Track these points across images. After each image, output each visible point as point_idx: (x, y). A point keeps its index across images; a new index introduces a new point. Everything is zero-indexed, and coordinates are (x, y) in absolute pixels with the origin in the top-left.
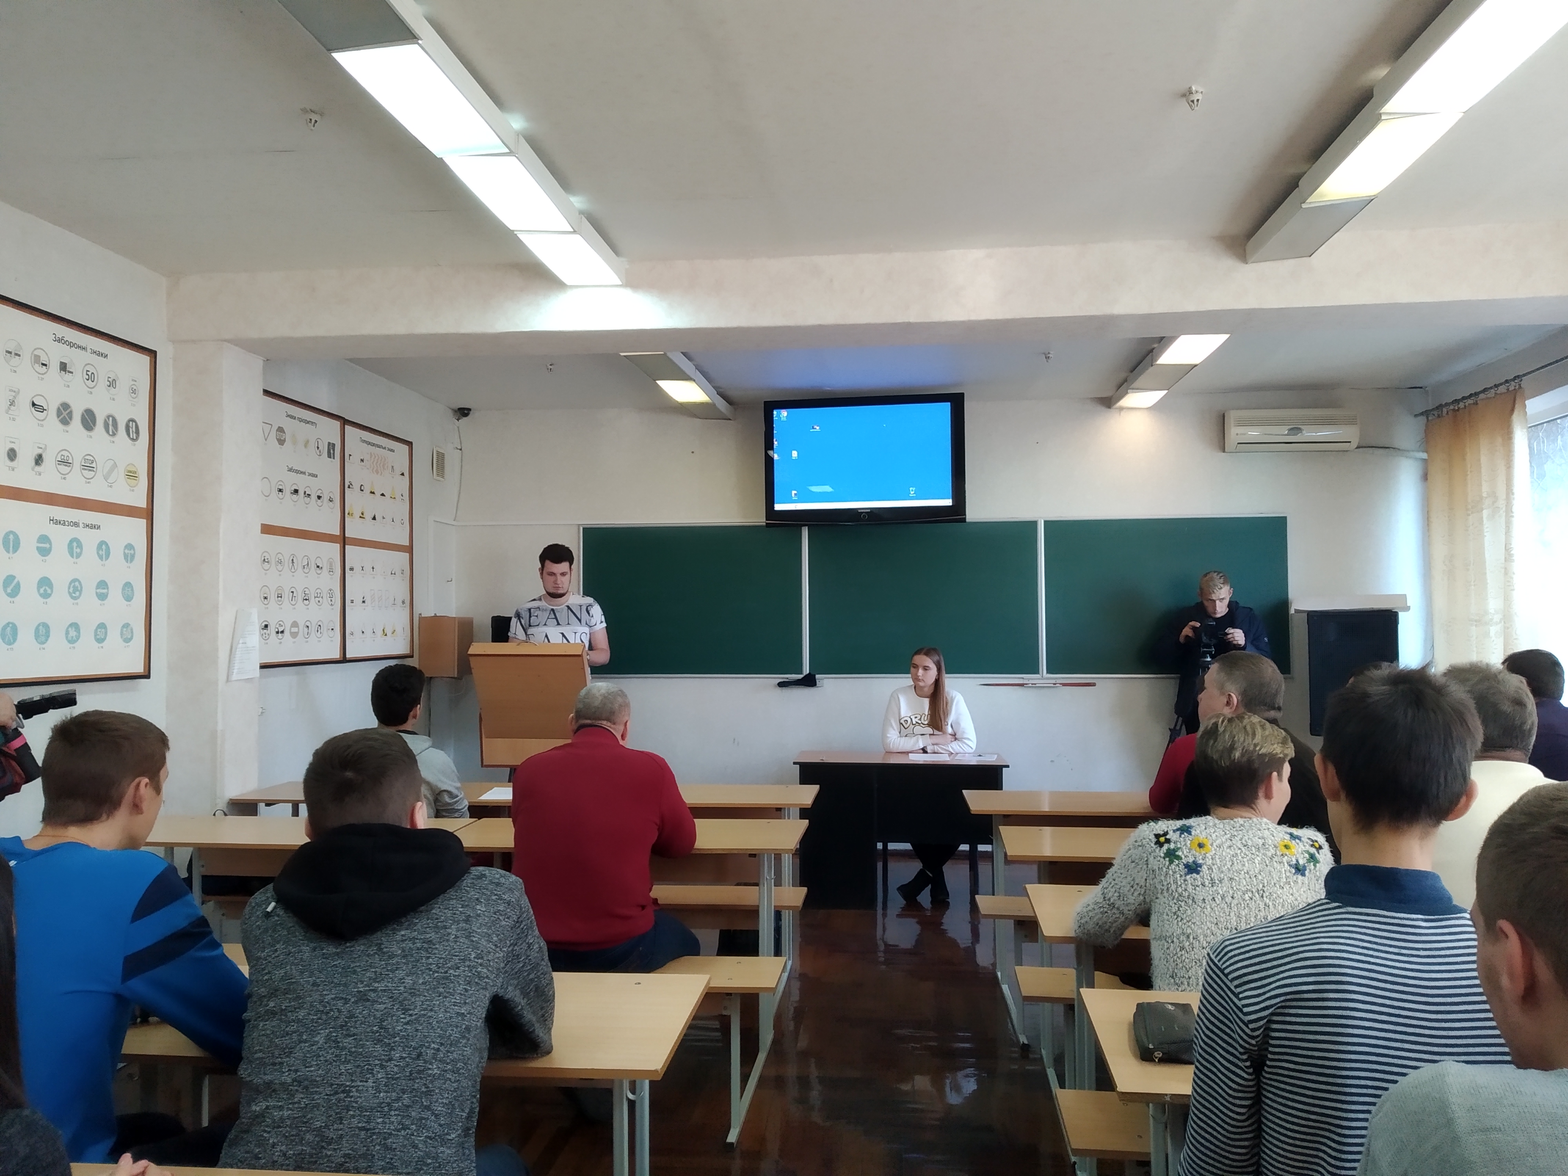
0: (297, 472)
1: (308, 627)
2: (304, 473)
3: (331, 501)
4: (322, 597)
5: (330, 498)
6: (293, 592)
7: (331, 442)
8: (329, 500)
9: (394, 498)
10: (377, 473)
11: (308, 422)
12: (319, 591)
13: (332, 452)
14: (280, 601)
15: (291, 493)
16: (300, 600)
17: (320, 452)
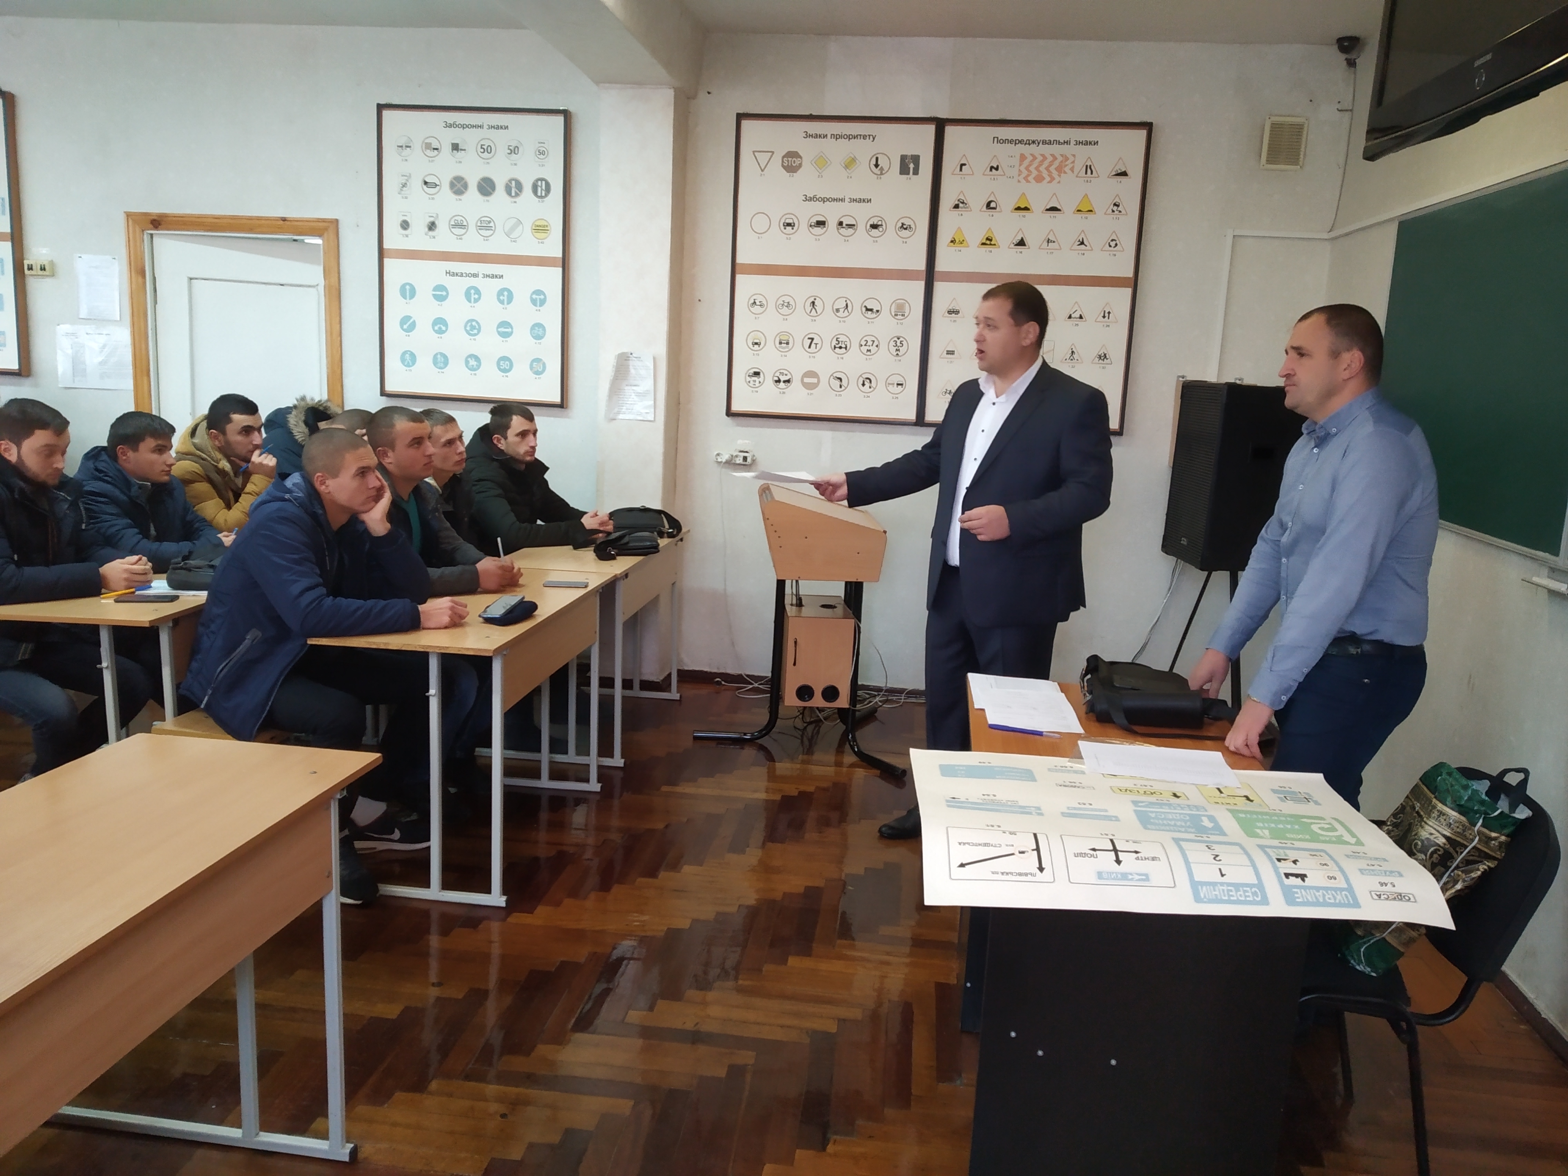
0: (824, 200)
1: (840, 379)
2: (842, 200)
3: (906, 229)
4: (877, 346)
5: (903, 224)
6: (812, 339)
7: (909, 152)
8: (902, 227)
9: (1091, 211)
10: (1039, 179)
11: (855, 137)
12: (869, 339)
13: (912, 166)
14: (784, 348)
15: (811, 226)
16: (827, 348)
17: (882, 169)
